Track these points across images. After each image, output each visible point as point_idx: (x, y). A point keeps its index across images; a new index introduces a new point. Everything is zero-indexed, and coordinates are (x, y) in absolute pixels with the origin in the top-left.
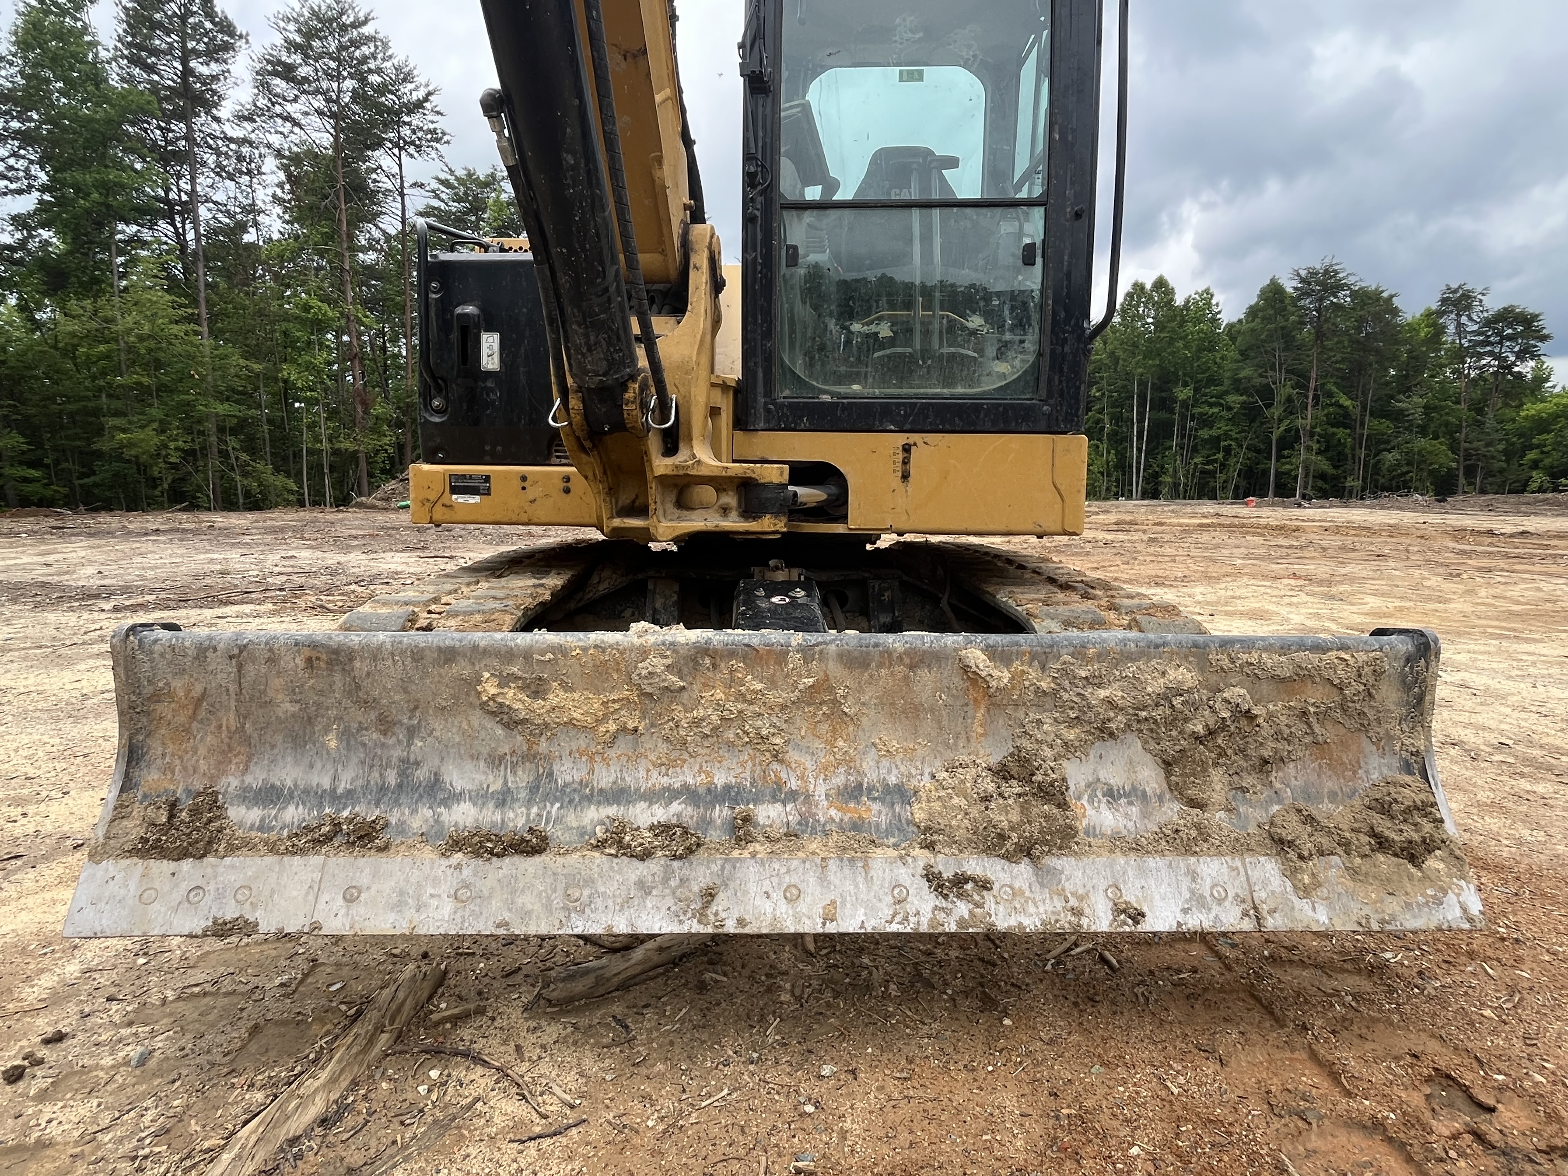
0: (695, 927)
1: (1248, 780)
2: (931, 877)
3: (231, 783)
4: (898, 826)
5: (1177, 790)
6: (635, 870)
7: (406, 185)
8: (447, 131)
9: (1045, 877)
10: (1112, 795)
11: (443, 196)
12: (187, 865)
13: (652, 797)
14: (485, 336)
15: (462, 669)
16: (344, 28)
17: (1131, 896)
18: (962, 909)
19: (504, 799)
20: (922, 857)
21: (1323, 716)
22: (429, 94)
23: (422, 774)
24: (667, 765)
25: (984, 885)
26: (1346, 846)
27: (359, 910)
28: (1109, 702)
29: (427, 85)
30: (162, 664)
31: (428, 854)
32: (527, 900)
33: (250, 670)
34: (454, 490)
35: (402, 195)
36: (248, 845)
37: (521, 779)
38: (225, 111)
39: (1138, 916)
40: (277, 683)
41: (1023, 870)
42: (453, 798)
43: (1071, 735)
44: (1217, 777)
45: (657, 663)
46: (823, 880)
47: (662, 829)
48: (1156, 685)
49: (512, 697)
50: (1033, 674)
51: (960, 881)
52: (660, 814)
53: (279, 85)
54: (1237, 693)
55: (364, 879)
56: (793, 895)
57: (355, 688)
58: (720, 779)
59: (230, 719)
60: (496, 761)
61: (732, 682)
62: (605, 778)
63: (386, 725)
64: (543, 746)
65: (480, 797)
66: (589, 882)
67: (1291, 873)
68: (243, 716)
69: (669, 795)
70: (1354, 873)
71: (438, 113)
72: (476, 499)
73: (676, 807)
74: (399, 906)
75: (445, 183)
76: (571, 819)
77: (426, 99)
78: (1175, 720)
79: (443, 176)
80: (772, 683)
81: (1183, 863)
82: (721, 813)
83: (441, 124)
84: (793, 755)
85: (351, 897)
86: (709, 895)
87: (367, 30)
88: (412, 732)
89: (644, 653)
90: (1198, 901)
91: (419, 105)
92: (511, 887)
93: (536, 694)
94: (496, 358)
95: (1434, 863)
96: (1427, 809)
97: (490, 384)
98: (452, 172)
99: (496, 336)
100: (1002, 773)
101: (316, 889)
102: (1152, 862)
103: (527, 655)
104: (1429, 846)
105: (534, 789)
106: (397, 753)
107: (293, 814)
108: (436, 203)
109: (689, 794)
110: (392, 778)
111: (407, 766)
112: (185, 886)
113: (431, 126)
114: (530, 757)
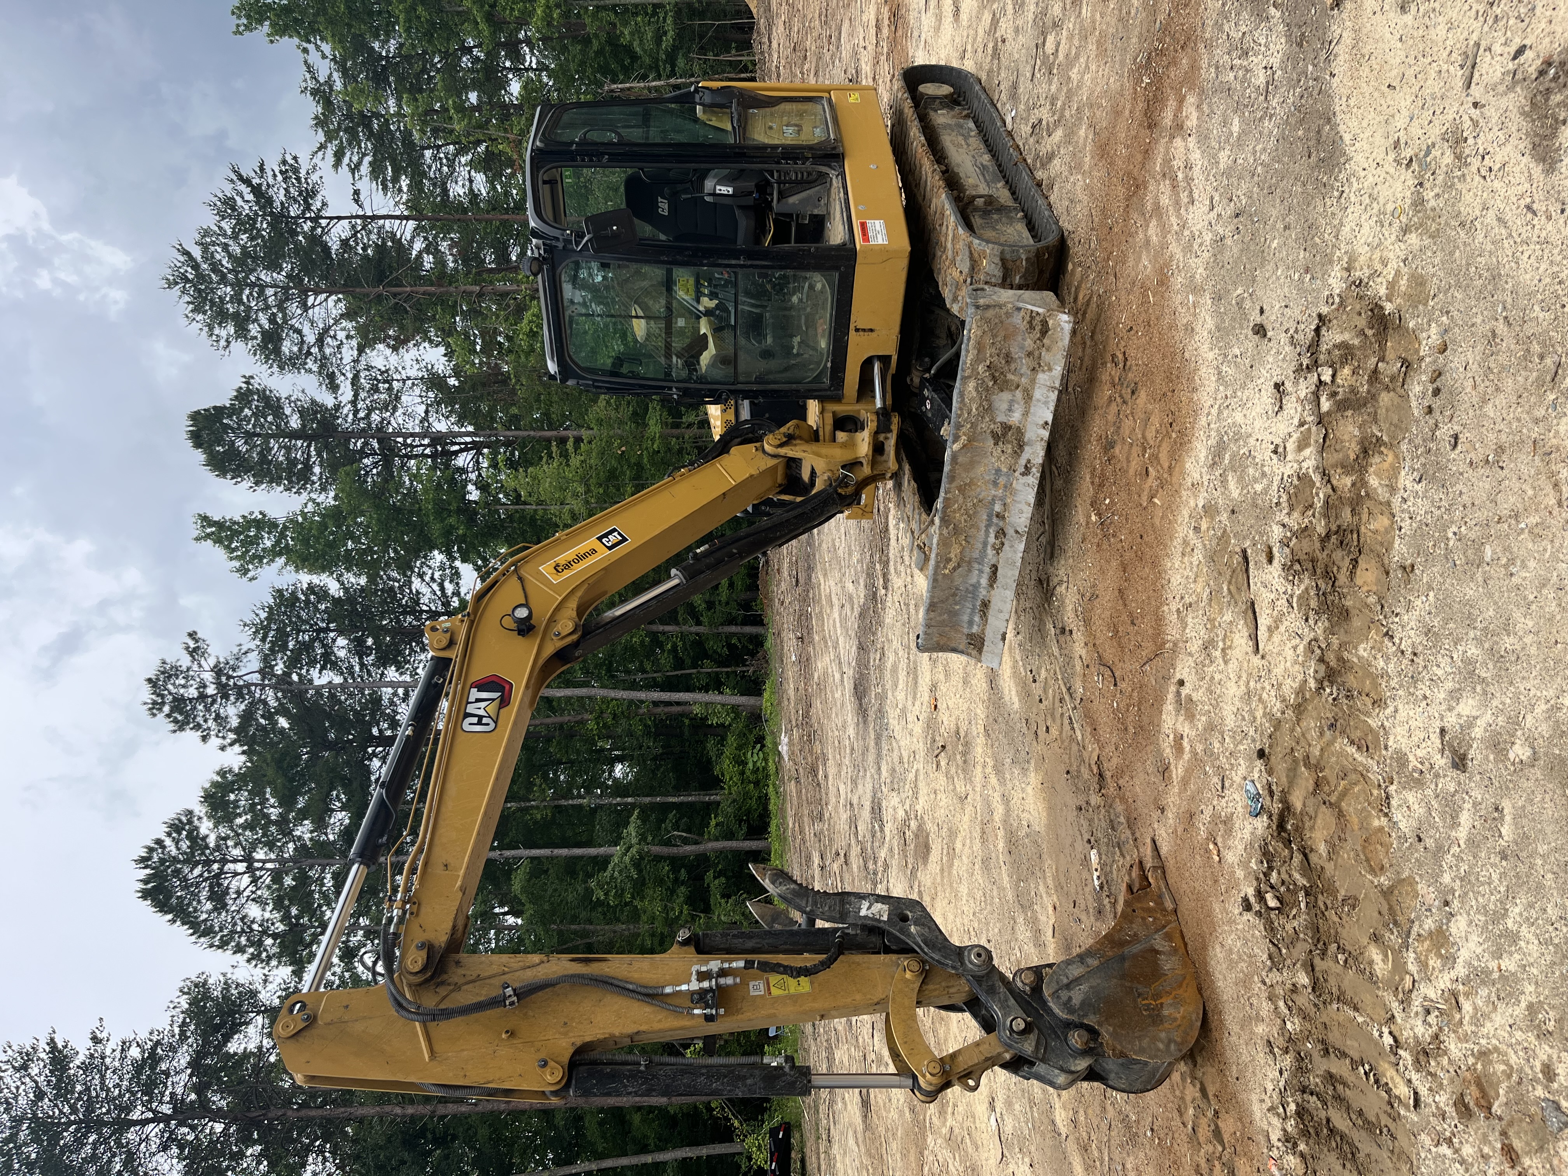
0: (1025, 538)
2: (1023, 474)
3: (966, 631)
4: (1007, 475)
5: (1012, 390)
6: (1006, 547)
7: (361, 213)
8: (280, 158)
9: (1029, 443)
10: (1010, 410)
11: (355, 159)
12: (985, 643)
13: (987, 536)
15: (940, 577)
16: (201, 277)
17: (1040, 422)
18: (1034, 470)
19: (981, 571)
20: (1017, 474)
21: (994, 336)
22: (241, 178)
23: (970, 589)
24: (978, 529)
25: (1029, 461)
26: (1039, 348)
29: (232, 181)
30: (928, 642)
31: (993, 592)
33: (933, 622)
35: (374, 218)
36: (983, 630)
37: (976, 566)
38: (329, 401)
39: (1047, 423)
40: (937, 618)
41: (1026, 448)
42: (978, 583)
43: (987, 419)
44: (1010, 376)
45: (945, 532)
46: (1018, 502)
47: (996, 537)
48: (974, 394)
49: (951, 566)
50: (964, 429)
51: (1026, 467)
52: (992, 535)
53: (288, 347)
54: (981, 368)
55: (997, 607)
56: (1021, 511)
57: (942, 602)
58: (984, 518)
59: (947, 629)
60: (970, 571)
61: (954, 511)
63: (954, 595)
64: (967, 560)
65: (980, 576)
66: (1007, 558)
68: (947, 626)
69: (987, 532)
70: (1048, 351)
71: (262, 169)
73: (991, 531)
74: (1006, 602)
75: (339, 156)
76: (989, 557)
77: (247, 182)
78: (987, 389)
79: (330, 159)
81: (1034, 402)
82: (995, 520)
83: (273, 165)
84: (980, 498)
86: (1017, 532)
87: (197, 252)
88: (957, 590)
90: (1046, 403)
91: (256, 190)
92: (1005, 577)
95: (1051, 322)
98: (322, 147)
100: (996, 444)
102: (1032, 410)
103: (937, 562)
104: (1044, 323)
105: (979, 564)
106: (963, 593)
107: (977, 619)
108: (365, 168)
109: (988, 526)
110: (970, 596)
111: (967, 592)
113: (280, 178)
114: (969, 562)
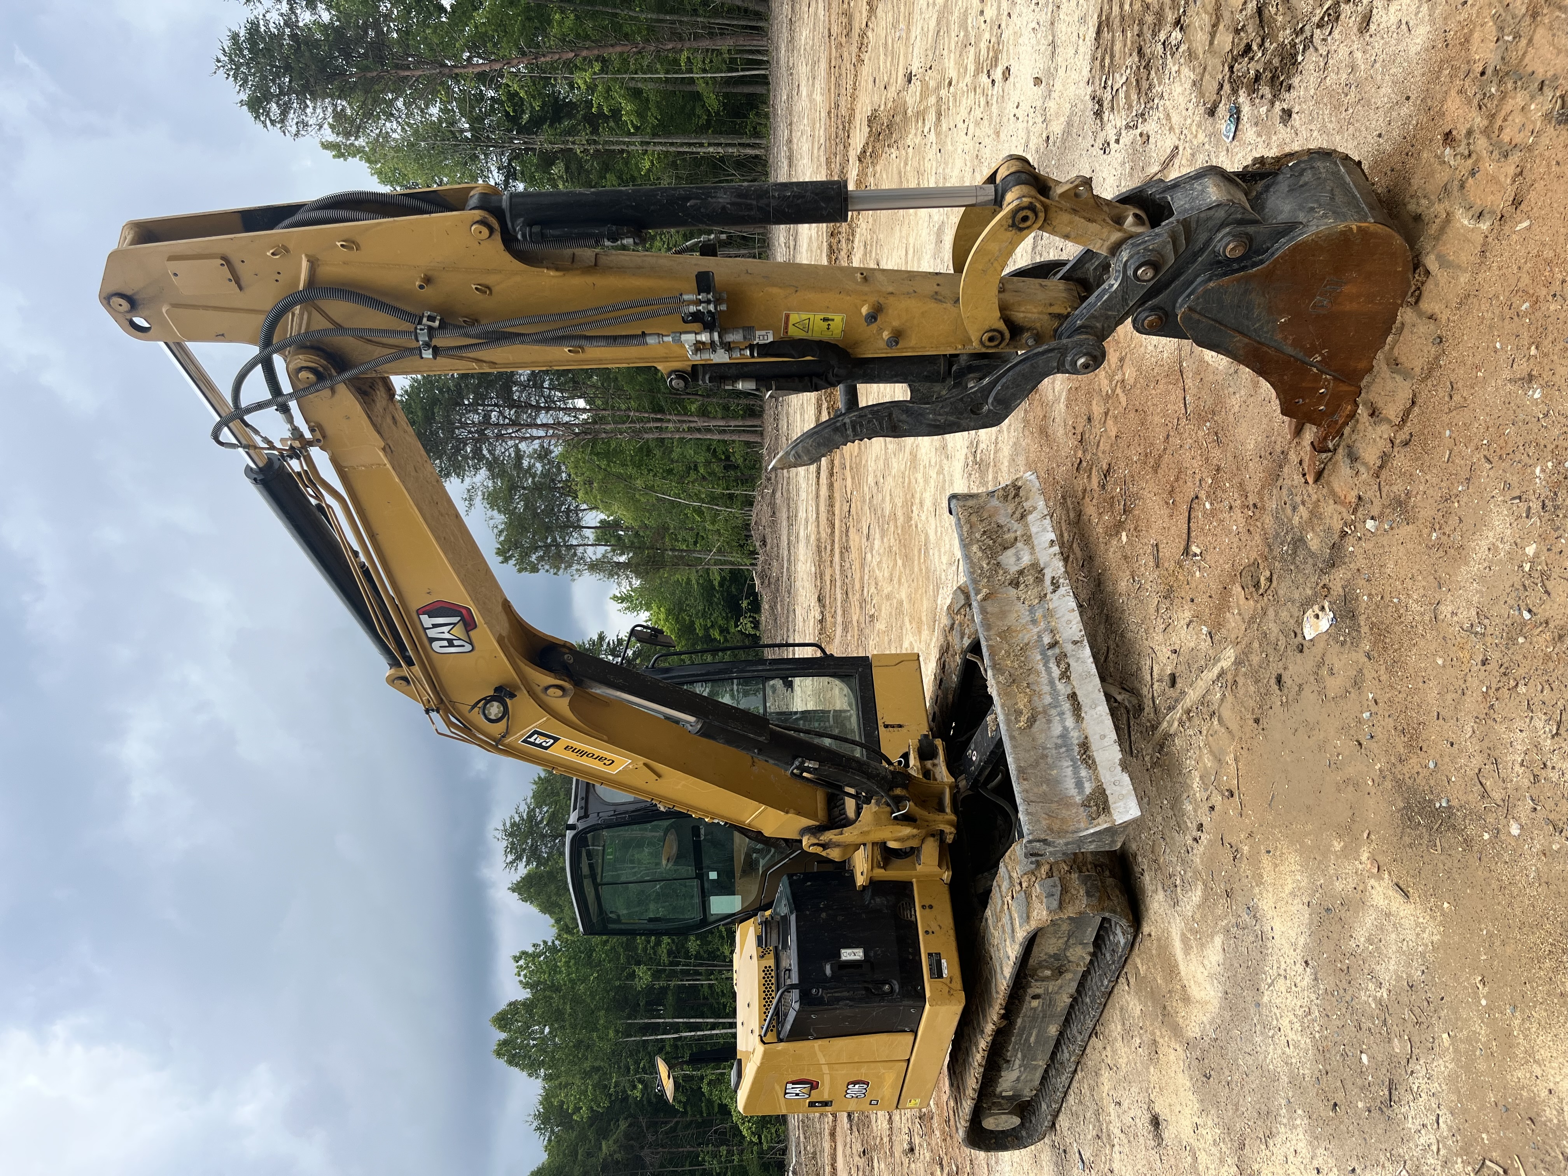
0: (1086, 642)
1: (1005, 529)
2: (1054, 591)
4: (1041, 606)
5: (1012, 545)
6: (1073, 665)
9: (1046, 565)
10: (1018, 559)
12: (1107, 792)
13: (1049, 673)
14: (843, 958)
15: (1016, 734)
17: (1047, 544)
18: (1061, 581)
19: (1061, 714)
20: (1049, 596)
21: (980, 516)
23: (1059, 741)
24: (1038, 674)
25: (1053, 578)
26: (1019, 503)
27: (1107, 732)
28: (988, 564)
30: (1037, 827)
31: (1084, 725)
32: (1090, 689)
33: (1032, 798)
34: (940, 975)
36: (1097, 779)
37: (1053, 712)
39: (1052, 541)
40: (1036, 790)
41: (1046, 571)
42: (1065, 729)
43: (1001, 572)
44: (1006, 536)
46: (1063, 616)
47: (1059, 665)
48: (980, 554)
51: (1052, 583)
54: (977, 535)
55: (1097, 737)
56: (1069, 622)
58: (1039, 657)
59: (1054, 806)
60: (1049, 721)
62: (1046, 689)
64: (1040, 709)
65: (1062, 721)
66: (1080, 675)
67: (1031, 512)
68: (1052, 802)
69: (1047, 669)
70: (1027, 500)
72: (943, 961)
73: (1051, 665)
74: (1102, 722)
76: (1063, 691)
78: (990, 549)
80: (1002, 648)
81: (1034, 536)
82: (1050, 653)
84: (1026, 641)
85: (1103, 737)
86: (1075, 643)
88: (1045, 748)
89: (998, 683)
90: (1044, 530)
92: (1087, 695)
93: (1021, 713)
94: (855, 950)
95: (1019, 484)
96: (1004, 489)
97: (872, 954)
99: (843, 951)
100: (1017, 585)
101: (1104, 748)
102: (1036, 543)
103: (1007, 715)
104: (1015, 486)
105: (1056, 707)
106: (1054, 751)
107: (1084, 773)
109: (1046, 664)
110: (1064, 749)
111: (1057, 747)
112: (1115, 788)
114: (1045, 712)
